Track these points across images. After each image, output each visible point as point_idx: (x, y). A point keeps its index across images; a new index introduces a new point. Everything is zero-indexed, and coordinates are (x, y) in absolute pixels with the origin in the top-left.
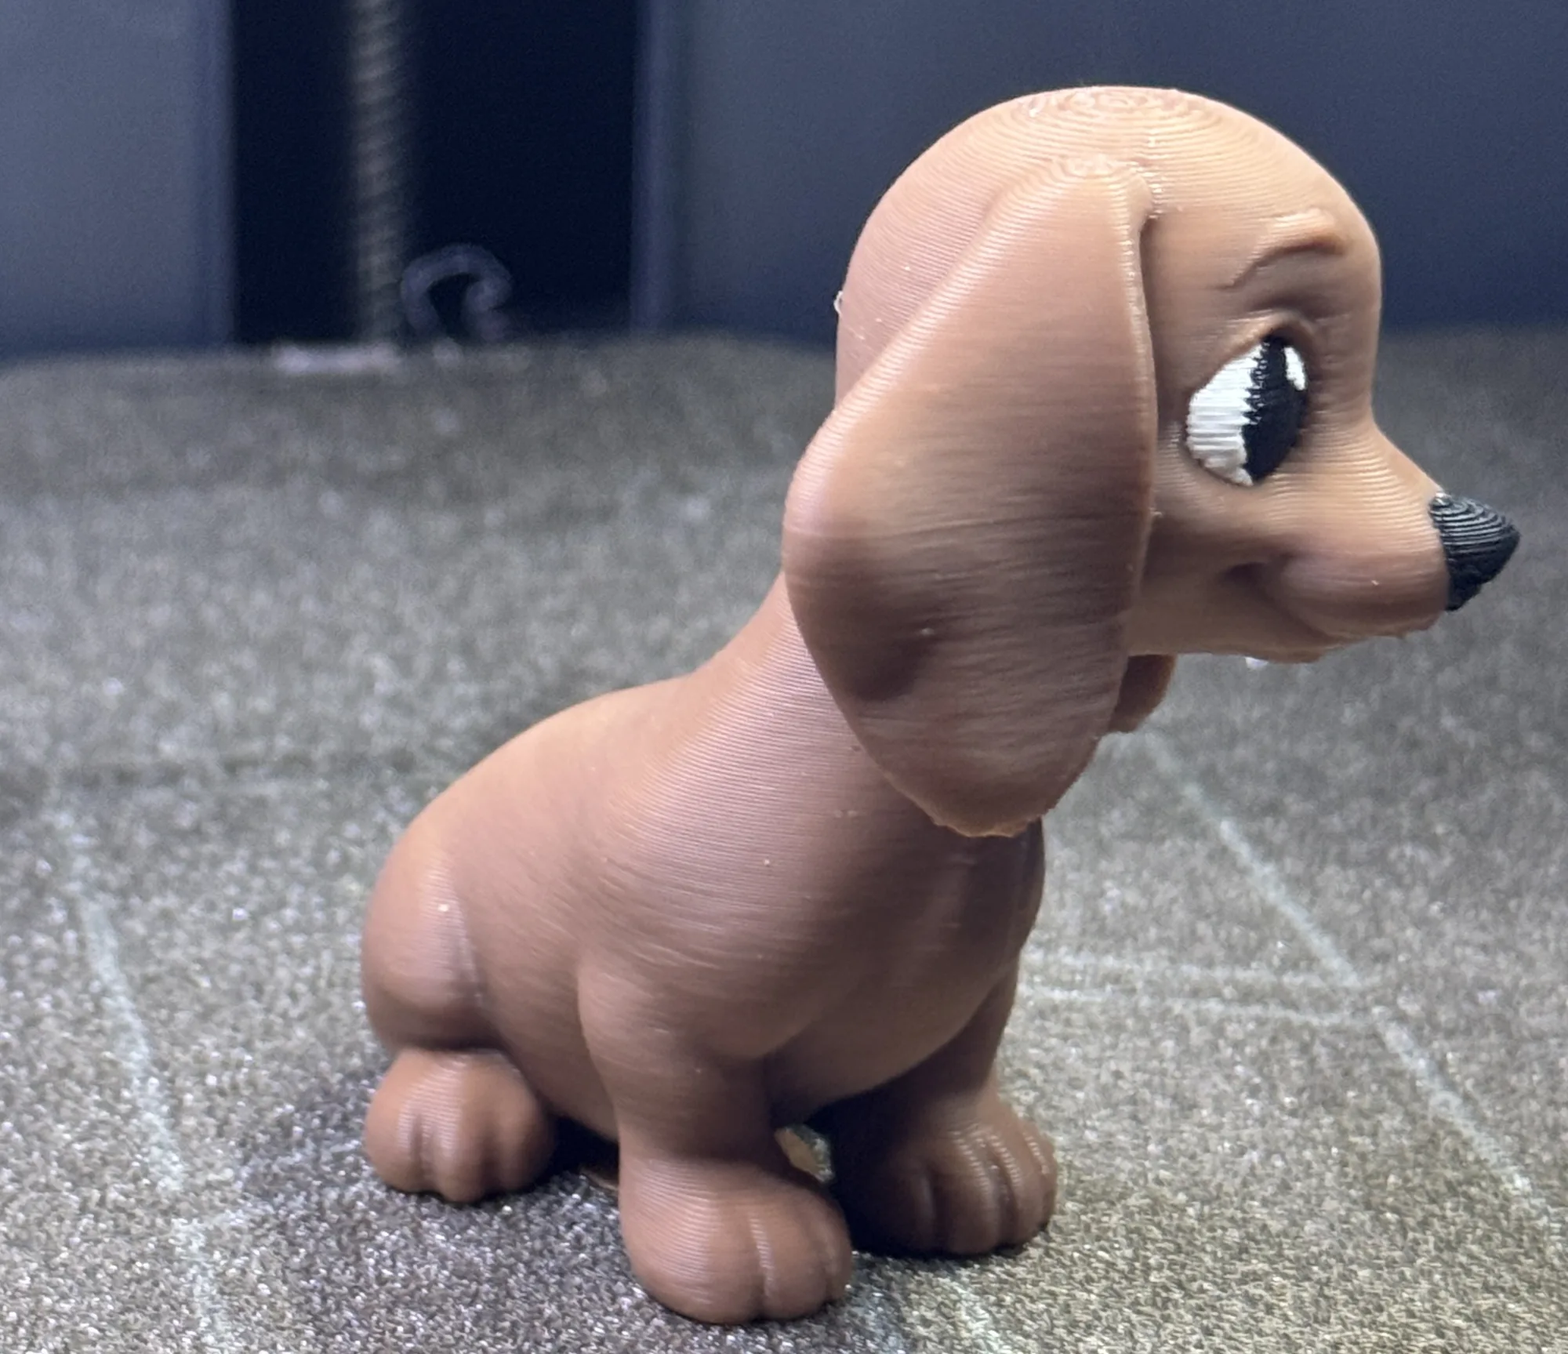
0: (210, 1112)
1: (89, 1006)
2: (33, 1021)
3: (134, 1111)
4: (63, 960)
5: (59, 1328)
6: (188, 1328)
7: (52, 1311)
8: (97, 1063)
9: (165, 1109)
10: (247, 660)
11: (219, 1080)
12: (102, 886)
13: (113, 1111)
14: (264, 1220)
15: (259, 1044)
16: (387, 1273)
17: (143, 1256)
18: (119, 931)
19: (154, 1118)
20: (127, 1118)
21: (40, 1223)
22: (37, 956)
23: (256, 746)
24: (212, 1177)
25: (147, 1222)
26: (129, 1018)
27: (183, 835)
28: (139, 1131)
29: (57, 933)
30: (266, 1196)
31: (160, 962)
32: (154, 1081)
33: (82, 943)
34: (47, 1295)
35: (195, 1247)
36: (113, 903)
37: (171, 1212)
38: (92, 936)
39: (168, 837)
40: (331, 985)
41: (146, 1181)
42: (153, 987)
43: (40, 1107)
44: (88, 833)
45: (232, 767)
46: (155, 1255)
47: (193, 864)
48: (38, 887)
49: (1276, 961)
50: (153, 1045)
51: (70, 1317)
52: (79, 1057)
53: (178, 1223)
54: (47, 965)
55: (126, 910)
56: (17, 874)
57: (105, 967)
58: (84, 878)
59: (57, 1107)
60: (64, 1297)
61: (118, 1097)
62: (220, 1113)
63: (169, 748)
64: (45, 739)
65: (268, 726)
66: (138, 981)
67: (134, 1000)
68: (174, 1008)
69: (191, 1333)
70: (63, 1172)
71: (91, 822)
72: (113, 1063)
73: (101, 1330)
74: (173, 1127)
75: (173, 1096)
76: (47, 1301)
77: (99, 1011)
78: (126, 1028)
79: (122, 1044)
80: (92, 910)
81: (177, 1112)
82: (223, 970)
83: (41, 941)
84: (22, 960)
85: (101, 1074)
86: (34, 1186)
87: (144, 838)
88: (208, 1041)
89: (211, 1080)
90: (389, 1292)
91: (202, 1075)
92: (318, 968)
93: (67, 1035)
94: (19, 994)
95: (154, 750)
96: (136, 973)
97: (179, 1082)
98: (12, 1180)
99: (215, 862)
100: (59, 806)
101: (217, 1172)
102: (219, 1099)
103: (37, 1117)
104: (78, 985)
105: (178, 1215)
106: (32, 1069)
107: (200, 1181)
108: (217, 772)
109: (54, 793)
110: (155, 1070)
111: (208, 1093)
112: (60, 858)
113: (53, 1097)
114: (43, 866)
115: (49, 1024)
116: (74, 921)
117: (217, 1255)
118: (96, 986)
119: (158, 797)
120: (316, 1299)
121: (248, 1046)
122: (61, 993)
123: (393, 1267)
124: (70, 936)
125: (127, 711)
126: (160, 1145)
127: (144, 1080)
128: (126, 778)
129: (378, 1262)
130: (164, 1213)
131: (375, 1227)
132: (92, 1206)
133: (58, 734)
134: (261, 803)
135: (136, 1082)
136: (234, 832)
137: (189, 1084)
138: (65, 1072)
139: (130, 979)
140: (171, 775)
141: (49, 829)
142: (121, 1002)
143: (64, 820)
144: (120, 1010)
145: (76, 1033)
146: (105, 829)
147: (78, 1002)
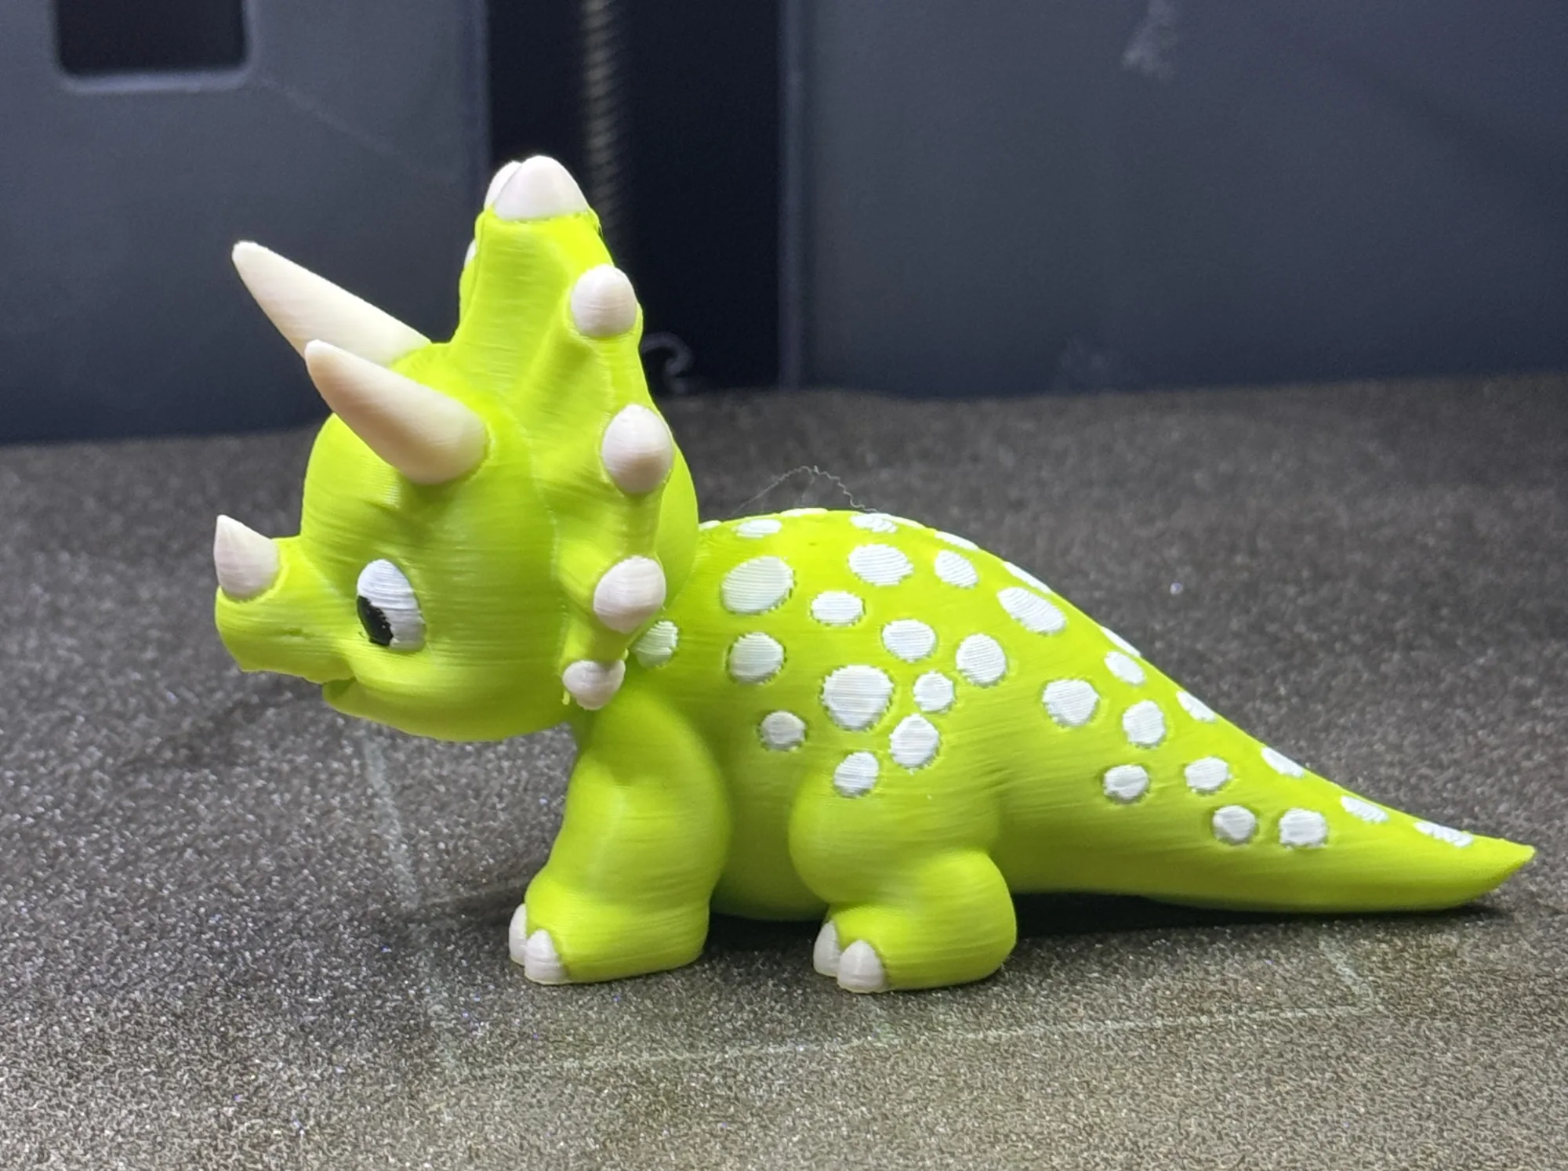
0: (439, 863)
1: (364, 803)
2: (328, 812)
3: (390, 864)
4: (350, 776)
5: (328, 986)
6: (414, 986)
7: (327, 976)
8: (367, 836)
9: (409, 862)
11: (447, 845)
13: (374, 862)
15: (474, 824)
18: (388, 758)
19: (402, 868)
20: (384, 867)
22: (333, 774)
24: (437, 900)
25: (393, 925)
26: (390, 810)
28: (392, 875)
29: (347, 760)
31: (413, 778)
32: (404, 846)
33: (363, 767)
34: (325, 967)
35: (422, 940)
36: (387, 742)
37: (408, 920)
38: (369, 761)
40: (525, 790)
41: (393, 903)
42: (407, 792)
43: (328, 862)
48: (336, 734)
50: (405, 825)
51: (338, 978)
52: (355, 832)
53: (413, 926)
54: (339, 779)
55: (394, 747)
56: (323, 726)
57: (377, 778)
59: (339, 861)
60: (336, 968)
61: (380, 856)
62: (445, 864)
66: (399, 789)
67: (394, 799)
68: (420, 804)
69: (416, 988)
70: (339, 898)
72: (378, 836)
73: (358, 987)
74: (414, 873)
75: (415, 855)
76: (324, 971)
77: (371, 805)
78: (388, 816)
79: (384, 826)
80: (371, 747)
81: (417, 864)
82: (456, 782)
83: (336, 765)
84: (323, 777)
85: (369, 843)
86: (321, 907)
88: (441, 823)
89: (442, 846)
91: (436, 843)
92: (518, 781)
93: (348, 820)
94: (319, 797)
96: (398, 784)
97: (420, 847)
98: (307, 903)
101: (441, 898)
102: (445, 856)
103: (326, 867)
104: (358, 791)
105: (412, 922)
106: (325, 840)
107: (429, 903)
110: (404, 840)
113: (337, 856)
115: (338, 814)
116: (359, 753)
117: (436, 945)
118: (370, 792)
121: (467, 826)
122: (347, 795)
126: (404, 883)
127: (397, 846)
130: (404, 921)
135: (392, 847)
137: (427, 848)
138: (345, 842)
139: (393, 787)
142: (387, 802)
144: (385, 805)
145: (355, 819)
147: (358, 801)
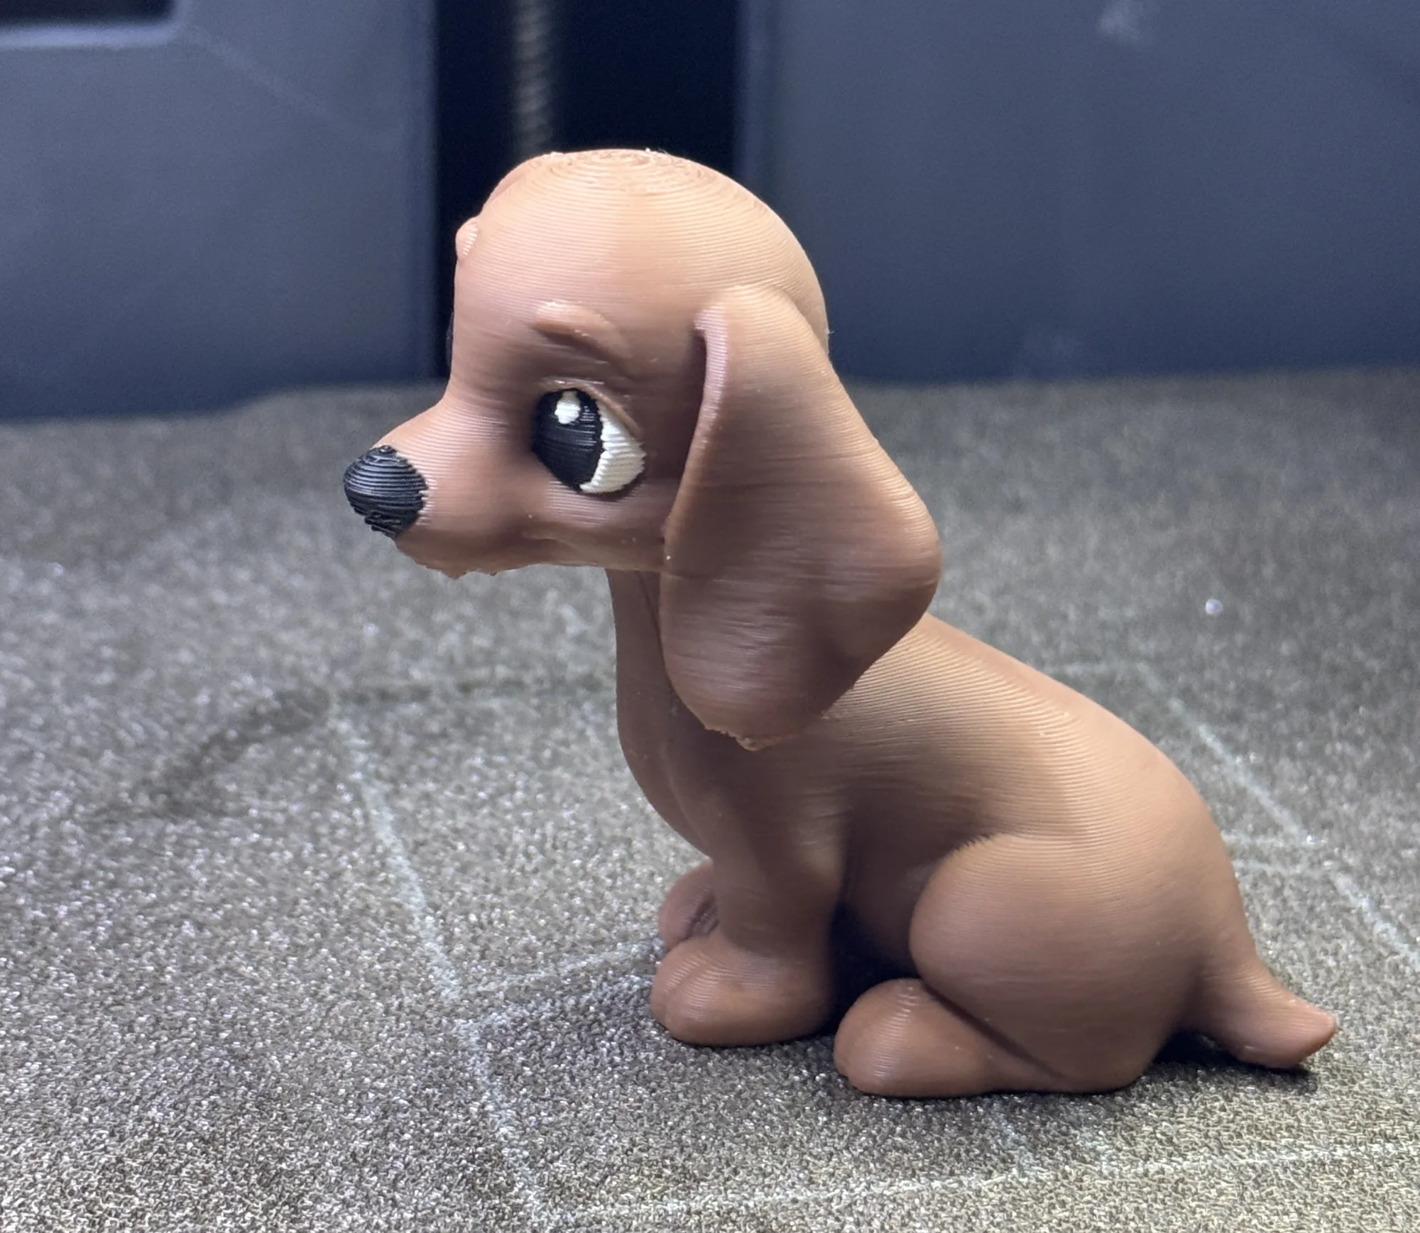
0: (474, 940)
1: (377, 863)
2: (336, 875)
3: (418, 941)
4: (353, 829)
6: (475, 1100)
7: (371, 1087)
8: (387, 904)
9: (440, 938)
10: (468, 609)
11: (479, 917)
12: (378, 776)
13: (402, 941)
14: (523, 1020)
15: (504, 891)
16: (617, 1059)
17: (436, 1048)
18: (394, 809)
19: (433, 946)
20: (412, 945)
21: (356, 1022)
22: (334, 828)
23: (482, 673)
24: (480, 988)
25: (435, 1021)
26: (406, 871)
27: (433, 738)
28: (423, 955)
29: (347, 809)
30: (521, 1002)
31: (426, 830)
32: (429, 919)
33: (366, 817)
34: (367, 1076)
35: (474, 1039)
36: (388, 787)
37: (452, 1013)
38: (374, 812)
39: (425, 740)
40: (555, 847)
41: (431, 992)
42: (422, 849)
43: (348, 938)
44: (363, 737)
45: (466, 688)
46: (444, 1045)
47: (443, 759)
48: (331, 778)
49: (1250, 827)
50: (428, 893)
51: (385, 1091)
52: (372, 899)
53: (459, 1022)
54: (341, 833)
55: (397, 792)
56: (313, 766)
57: (385, 834)
58: (363, 768)
59: (360, 937)
60: (379, 1077)
61: (405, 931)
62: (482, 941)
63: (418, 674)
64: (324, 669)
65: (490, 658)
66: (411, 846)
67: (409, 859)
68: (440, 864)
69: (477, 1104)
70: (369, 985)
71: (365, 729)
72: (399, 906)
73: (410, 1101)
74: (448, 952)
75: (447, 930)
76: (367, 1080)
77: (384, 866)
78: (406, 880)
79: (404, 892)
80: (372, 793)
81: (449, 941)
82: (474, 837)
83: (336, 815)
84: (323, 829)
85: (390, 914)
86: (349, 996)
87: (406, 741)
88: (468, 889)
89: (473, 918)
90: (619, 1072)
91: (466, 914)
92: (544, 836)
93: (362, 884)
94: (323, 855)
95: (405, 675)
96: (410, 840)
97: (449, 919)
98: (332, 992)
99: (460, 758)
100: (340, 717)
101: (484, 985)
102: (480, 931)
103: (347, 945)
104: (367, 847)
105: (457, 1016)
106: (339, 911)
107: (472, 992)
108: (452, 690)
109: (335, 708)
110: (430, 910)
111: (472, 927)
112: (343, 756)
113: (356, 930)
114: (332, 760)
115: (348, 876)
116: (359, 800)
117: (490, 1046)
118: (380, 849)
119: (414, 709)
120: (567, 1078)
121: (497, 892)
122: (355, 853)
123: (622, 1054)
124: (357, 812)
125: (383, 647)
126: (439, 965)
127: (423, 918)
128: (386, 697)
129: (609, 1052)
130: (447, 1015)
131: (605, 1025)
132: (393, 1009)
133: (335, 664)
134: (489, 716)
135: (417, 920)
136: (471, 736)
137: (456, 920)
138: (364, 911)
139: (405, 843)
140: (421, 694)
141: (334, 733)
142: (399, 860)
143: (344, 726)
144: (400, 866)
145: (369, 884)
146: (375, 735)
147: (369, 861)
